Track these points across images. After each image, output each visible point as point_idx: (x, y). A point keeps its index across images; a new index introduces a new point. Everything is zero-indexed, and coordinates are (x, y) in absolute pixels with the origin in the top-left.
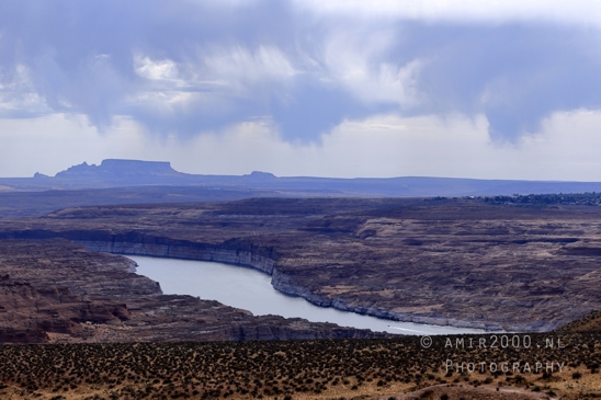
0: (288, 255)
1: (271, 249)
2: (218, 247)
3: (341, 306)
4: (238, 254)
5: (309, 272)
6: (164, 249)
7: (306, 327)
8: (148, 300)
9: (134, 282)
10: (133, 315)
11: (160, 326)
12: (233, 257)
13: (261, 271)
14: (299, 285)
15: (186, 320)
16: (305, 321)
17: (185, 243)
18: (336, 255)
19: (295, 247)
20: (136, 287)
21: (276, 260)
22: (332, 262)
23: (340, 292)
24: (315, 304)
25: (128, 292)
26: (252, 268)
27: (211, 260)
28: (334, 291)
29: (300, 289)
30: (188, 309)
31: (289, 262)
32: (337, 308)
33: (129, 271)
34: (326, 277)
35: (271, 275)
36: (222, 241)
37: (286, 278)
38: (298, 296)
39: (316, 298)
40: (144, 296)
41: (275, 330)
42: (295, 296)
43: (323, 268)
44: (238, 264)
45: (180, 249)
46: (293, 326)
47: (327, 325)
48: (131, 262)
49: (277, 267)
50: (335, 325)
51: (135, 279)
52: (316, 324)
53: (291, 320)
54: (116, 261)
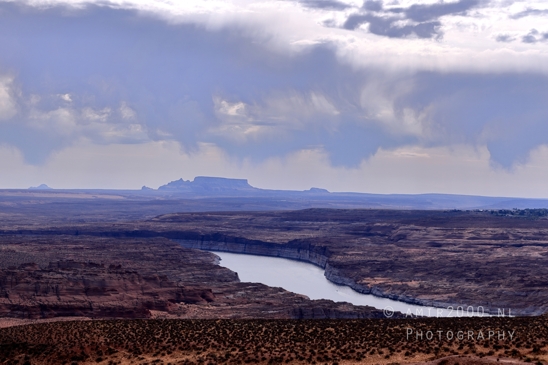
0: (338, 253)
1: (325, 248)
2: (283, 246)
3: (378, 293)
4: (299, 251)
5: (354, 266)
6: (242, 246)
7: (351, 309)
8: (228, 286)
9: (218, 273)
10: (217, 298)
11: (238, 307)
12: (295, 254)
13: (316, 265)
14: (346, 276)
15: (258, 302)
16: (350, 305)
17: (258, 243)
18: (375, 253)
19: (343, 247)
20: (220, 276)
21: (329, 257)
22: (372, 258)
23: (378, 282)
24: (358, 291)
25: (213, 280)
26: (310, 262)
27: (278, 256)
28: (373, 282)
29: (347, 279)
30: (260, 294)
31: (338, 258)
32: (375, 295)
33: (215, 263)
34: (367, 270)
35: (324, 268)
36: (286, 242)
37: (336, 271)
38: (344, 285)
39: (358, 287)
40: (226, 283)
41: (327, 311)
43: (364, 264)
44: (299, 260)
45: (254, 247)
46: (341, 308)
47: (367, 307)
48: (216, 256)
49: (329, 262)
50: (374, 308)
51: (219, 270)
52: (359, 307)
53: (339, 304)
54: (205, 255)
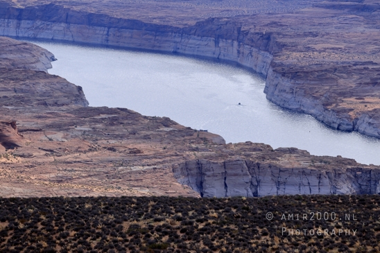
0: (294, 47)
1: (268, 37)
2: (185, 32)
3: (370, 130)
4: (217, 43)
5: (324, 74)
6: (100, 33)
7: (304, 164)
8: (57, 115)
9: (41, 86)
11: (69, 157)
12: (208, 46)
13: (251, 71)
14: (306, 94)
15: (112, 149)
16: (304, 154)
17: (134, 25)
18: (372, 48)
19: (305, 35)
20: (44, 94)
21: (275, 55)
22: (363, 59)
23: (370, 108)
24: (329, 125)
25: (28, 102)
26: (238, 66)
27: (176, 53)
28: (361, 107)
29: (307, 101)
30: (120, 130)
31: (292, 58)
32: (363, 134)
33: (39, 67)
34: (350, 83)
35: (263, 76)
36: (193, 23)
37: (286, 83)
38: (303, 112)
39: (331, 117)
40: (54, 109)
41: (254, 168)
42: (300, 112)
43: (346, 69)
44: (217, 60)
45: (127, 33)
46: (284, 162)
47: (340, 161)
48: (45, 53)
49: (273, 65)
50: (352, 162)
51: (42, 81)
52: (321, 159)
53: (282, 151)
54: (19, 51)
